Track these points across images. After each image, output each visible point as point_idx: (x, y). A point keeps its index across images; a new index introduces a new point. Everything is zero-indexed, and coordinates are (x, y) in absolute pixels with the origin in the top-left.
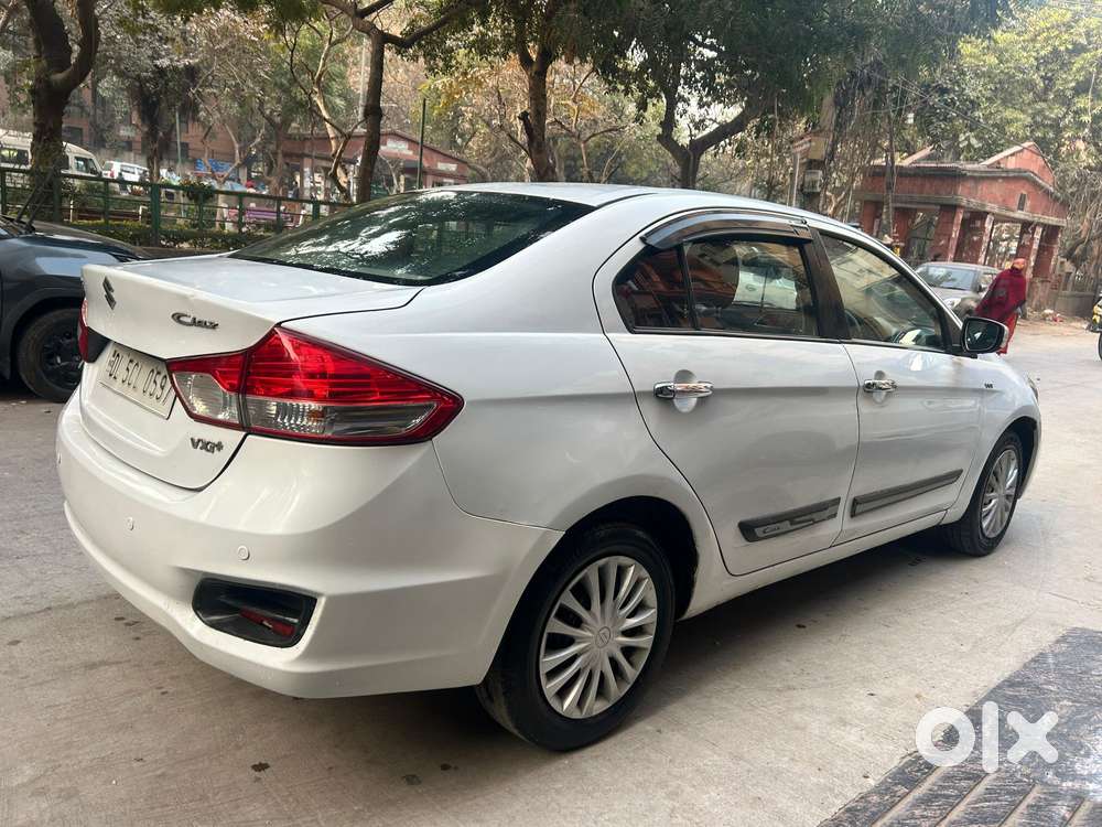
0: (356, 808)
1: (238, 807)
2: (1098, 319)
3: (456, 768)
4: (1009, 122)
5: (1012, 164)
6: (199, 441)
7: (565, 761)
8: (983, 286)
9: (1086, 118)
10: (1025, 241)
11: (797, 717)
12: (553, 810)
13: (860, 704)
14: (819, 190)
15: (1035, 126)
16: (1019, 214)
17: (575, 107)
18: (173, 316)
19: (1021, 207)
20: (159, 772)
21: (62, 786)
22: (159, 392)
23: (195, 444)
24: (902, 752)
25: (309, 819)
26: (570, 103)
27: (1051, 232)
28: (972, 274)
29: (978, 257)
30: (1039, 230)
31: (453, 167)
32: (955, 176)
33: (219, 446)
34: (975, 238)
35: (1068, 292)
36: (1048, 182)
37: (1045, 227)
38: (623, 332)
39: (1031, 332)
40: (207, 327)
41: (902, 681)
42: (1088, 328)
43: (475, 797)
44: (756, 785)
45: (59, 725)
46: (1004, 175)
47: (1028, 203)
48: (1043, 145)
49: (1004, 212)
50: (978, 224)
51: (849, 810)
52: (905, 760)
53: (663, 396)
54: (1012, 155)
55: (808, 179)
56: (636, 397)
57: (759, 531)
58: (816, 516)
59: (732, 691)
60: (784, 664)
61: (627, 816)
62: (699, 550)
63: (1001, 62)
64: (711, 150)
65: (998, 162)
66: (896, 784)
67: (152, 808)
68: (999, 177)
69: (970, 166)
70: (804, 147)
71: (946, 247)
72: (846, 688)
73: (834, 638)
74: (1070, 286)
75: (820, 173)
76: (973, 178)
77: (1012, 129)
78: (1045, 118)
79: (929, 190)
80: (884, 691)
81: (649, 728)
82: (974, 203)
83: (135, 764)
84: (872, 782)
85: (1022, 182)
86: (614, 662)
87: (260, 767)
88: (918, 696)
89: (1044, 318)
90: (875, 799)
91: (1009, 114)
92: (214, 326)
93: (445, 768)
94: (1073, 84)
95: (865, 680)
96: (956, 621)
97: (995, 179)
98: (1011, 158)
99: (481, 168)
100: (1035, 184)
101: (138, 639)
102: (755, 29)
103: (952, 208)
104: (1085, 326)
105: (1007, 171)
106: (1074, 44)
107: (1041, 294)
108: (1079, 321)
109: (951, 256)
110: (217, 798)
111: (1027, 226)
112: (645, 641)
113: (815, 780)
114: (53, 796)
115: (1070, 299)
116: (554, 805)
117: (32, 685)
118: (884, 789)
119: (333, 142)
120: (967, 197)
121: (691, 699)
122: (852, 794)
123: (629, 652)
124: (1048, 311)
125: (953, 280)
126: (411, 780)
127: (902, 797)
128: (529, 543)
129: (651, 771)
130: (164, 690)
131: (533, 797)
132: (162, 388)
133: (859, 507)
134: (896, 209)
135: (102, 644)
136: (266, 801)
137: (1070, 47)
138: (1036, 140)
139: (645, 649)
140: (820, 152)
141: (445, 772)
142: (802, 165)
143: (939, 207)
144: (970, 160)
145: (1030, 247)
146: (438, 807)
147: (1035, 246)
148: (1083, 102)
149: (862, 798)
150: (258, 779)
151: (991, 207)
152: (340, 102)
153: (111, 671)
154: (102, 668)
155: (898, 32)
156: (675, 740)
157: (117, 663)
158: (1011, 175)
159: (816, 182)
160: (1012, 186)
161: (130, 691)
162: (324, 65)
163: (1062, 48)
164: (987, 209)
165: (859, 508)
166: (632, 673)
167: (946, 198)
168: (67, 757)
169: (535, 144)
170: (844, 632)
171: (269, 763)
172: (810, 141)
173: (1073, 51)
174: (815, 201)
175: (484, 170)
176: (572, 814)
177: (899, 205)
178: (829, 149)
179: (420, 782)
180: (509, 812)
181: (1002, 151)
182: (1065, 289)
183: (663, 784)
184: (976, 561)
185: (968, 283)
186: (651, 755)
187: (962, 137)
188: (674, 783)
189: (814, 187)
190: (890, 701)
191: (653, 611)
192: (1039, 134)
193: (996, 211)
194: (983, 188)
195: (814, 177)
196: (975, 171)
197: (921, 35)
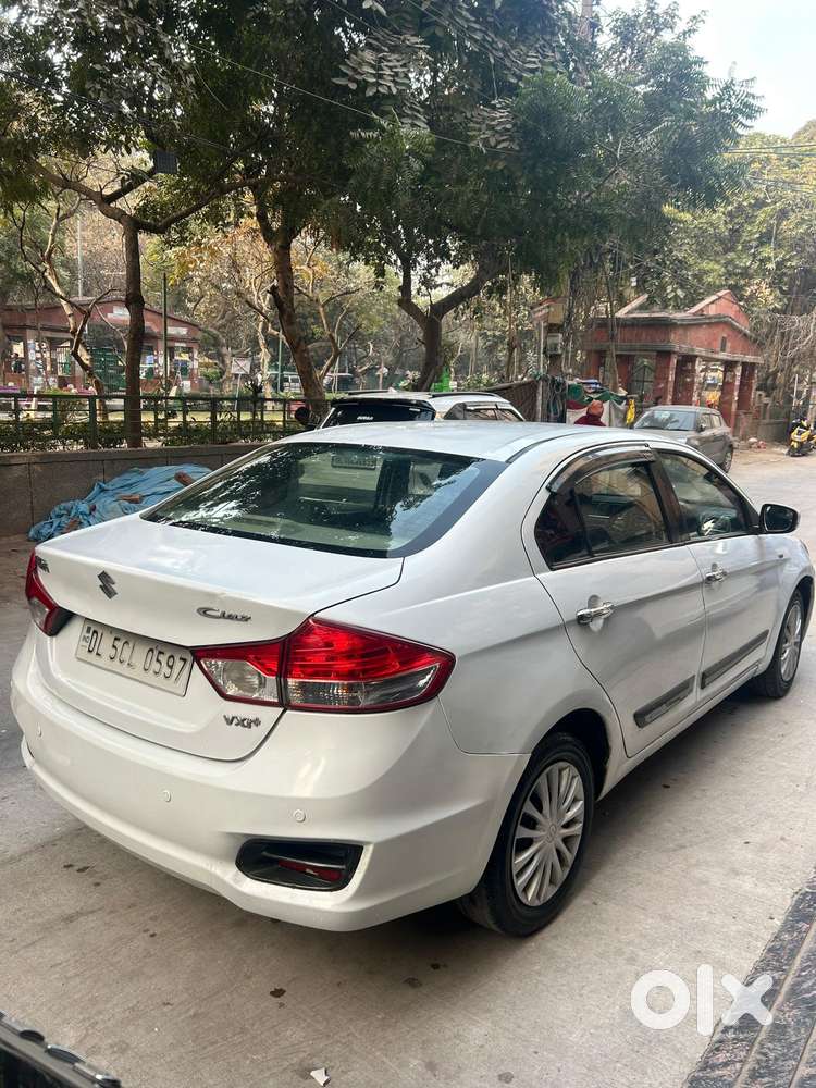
0: (379, 1017)
1: (277, 1034)
2: (796, 445)
3: (445, 966)
4: (706, 272)
5: (712, 311)
6: (233, 718)
7: (532, 945)
8: (704, 426)
9: (771, 266)
10: (729, 379)
11: (699, 873)
12: (543, 991)
13: (741, 855)
14: (560, 352)
15: (730, 274)
16: (723, 356)
17: (310, 272)
18: (198, 611)
19: (723, 350)
20: (191, 1013)
21: (110, 1041)
22: (167, 671)
23: (230, 722)
24: (790, 892)
25: (345, 1034)
26: (304, 267)
27: (748, 368)
28: (693, 415)
29: (691, 396)
30: (740, 368)
31: (183, 331)
32: (666, 325)
33: (257, 722)
34: (688, 380)
35: (767, 421)
36: (744, 325)
37: (744, 364)
38: (546, 571)
39: (743, 461)
40: (240, 620)
41: (766, 826)
42: (788, 453)
43: (474, 990)
44: (692, 939)
45: (72, 983)
46: (708, 321)
47: (729, 344)
48: (736, 290)
49: (710, 355)
50: (689, 366)
51: (770, 950)
52: (795, 898)
53: (582, 621)
54: (712, 303)
55: (550, 341)
56: (564, 626)
57: (647, 718)
58: (681, 695)
59: (637, 856)
60: (667, 824)
61: (604, 985)
62: (610, 744)
63: (695, 218)
64: (451, 313)
65: (701, 310)
66: (797, 922)
67: (205, 1048)
68: (704, 324)
69: (679, 315)
70: (544, 312)
71: (665, 389)
72: (725, 840)
73: (698, 793)
74: (768, 415)
75: (561, 336)
76: (682, 325)
77: (710, 279)
78: (736, 267)
79: (645, 337)
80: (756, 838)
81: (586, 902)
82: (685, 348)
83: (166, 1009)
84: (778, 922)
85: (722, 326)
86: (559, 852)
87: (278, 993)
88: (783, 839)
89: (750, 446)
90: (786, 936)
91: (705, 265)
92: (246, 619)
93: (435, 967)
94: (757, 236)
95: (737, 830)
96: (784, 763)
97: (700, 325)
98: (711, 305)
99: (212, 330)
100: (732, 326)
101: (98, 884)
102: (508, 218)
103: (665, 355)
104: (785, 451)
105: (710, 318)
106: (756, 199)
107: (745, 424)
108: (778, 446)
109: (670, 397)
110: (255, 1027)
111: (729, 366)
112: (577, 829)
113: (734, 928)
114: (107, 1052)
115: (770, 427)
116: (540, 986)
117: (25, 947)
118: (789, 927)
119: (70, 319)
120: (679, 343)
121: (608, 870)
122: (768, 936)
123: (566, 840)
124: (752, 440)
125: (676, 421)
126: (412, 983)
127: (807, 931)
128: (509, 768)
129: (603, 942)
130: (152, 932)
131: (521, 982)
132: (171, 667)
133: (706, 678)
134: (617, 355)
135: (66, 895)
136: (299, 1023)
137: (753, 202)
138: (731, 287)
139: (577, 836)
140: (558, 319)
141: (437, 971)
142: (545, 328)
143: (655, 353)
144: (677, 308)
145: (733, 384)
146: (448, 1004)
147: (737, 383)
148: (767, 251)
149: (776, 937)
150: (281, 1005)
151: (700, 351)
152: (63, 273)
153: (92, 921)
154: (81, 919)
155: (633, 219)
156: (611, 909)
157: (92, 912)
158: (713, 320)
159: (556, 345)
160: (715, 330)
161: (120, 939)
162: (53, 241)
163: (745, 204)
164: (696, 353)
165: (707, 681)
166: (570, 857)
167: (662, 346)
168: (100, 1013)
169: (285, 317)
170: (703, 787)
171: (285, 988)
172: (548, 307)
173: (754, 205)
174: (558, 363)
175: (215, 332)
176: (560, 991)
177: (618, 353)
178: (567, 314)
179: (421, 985)
180: (507, 998)
181: (703, 299)
182: (764, 418)
183: (619, 952)
184: (780, 703)
185: (690, 424)
186: (598, 926)
187: (669, 289)
188: (628, 950)
189: (556, 349)
190: (763, 848)
191: (581, 802)
192: (732, 282)
193: (704, 354)
194: (692, 334)
195: (555, 340)
196: (683, 320)
197: (654, 222)
